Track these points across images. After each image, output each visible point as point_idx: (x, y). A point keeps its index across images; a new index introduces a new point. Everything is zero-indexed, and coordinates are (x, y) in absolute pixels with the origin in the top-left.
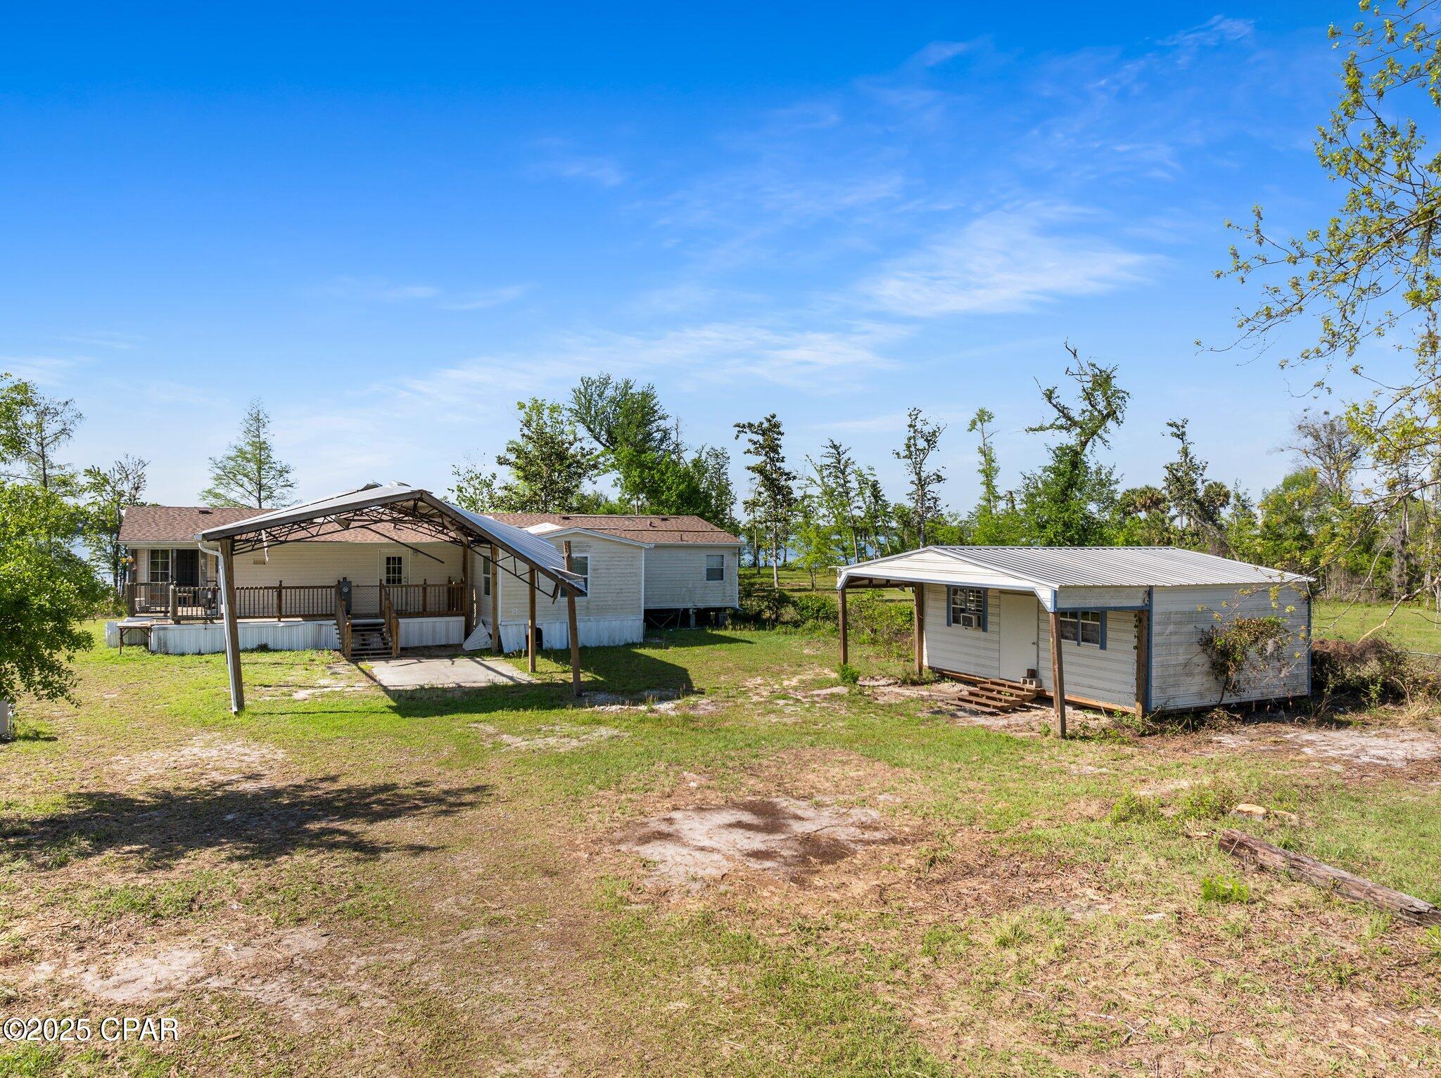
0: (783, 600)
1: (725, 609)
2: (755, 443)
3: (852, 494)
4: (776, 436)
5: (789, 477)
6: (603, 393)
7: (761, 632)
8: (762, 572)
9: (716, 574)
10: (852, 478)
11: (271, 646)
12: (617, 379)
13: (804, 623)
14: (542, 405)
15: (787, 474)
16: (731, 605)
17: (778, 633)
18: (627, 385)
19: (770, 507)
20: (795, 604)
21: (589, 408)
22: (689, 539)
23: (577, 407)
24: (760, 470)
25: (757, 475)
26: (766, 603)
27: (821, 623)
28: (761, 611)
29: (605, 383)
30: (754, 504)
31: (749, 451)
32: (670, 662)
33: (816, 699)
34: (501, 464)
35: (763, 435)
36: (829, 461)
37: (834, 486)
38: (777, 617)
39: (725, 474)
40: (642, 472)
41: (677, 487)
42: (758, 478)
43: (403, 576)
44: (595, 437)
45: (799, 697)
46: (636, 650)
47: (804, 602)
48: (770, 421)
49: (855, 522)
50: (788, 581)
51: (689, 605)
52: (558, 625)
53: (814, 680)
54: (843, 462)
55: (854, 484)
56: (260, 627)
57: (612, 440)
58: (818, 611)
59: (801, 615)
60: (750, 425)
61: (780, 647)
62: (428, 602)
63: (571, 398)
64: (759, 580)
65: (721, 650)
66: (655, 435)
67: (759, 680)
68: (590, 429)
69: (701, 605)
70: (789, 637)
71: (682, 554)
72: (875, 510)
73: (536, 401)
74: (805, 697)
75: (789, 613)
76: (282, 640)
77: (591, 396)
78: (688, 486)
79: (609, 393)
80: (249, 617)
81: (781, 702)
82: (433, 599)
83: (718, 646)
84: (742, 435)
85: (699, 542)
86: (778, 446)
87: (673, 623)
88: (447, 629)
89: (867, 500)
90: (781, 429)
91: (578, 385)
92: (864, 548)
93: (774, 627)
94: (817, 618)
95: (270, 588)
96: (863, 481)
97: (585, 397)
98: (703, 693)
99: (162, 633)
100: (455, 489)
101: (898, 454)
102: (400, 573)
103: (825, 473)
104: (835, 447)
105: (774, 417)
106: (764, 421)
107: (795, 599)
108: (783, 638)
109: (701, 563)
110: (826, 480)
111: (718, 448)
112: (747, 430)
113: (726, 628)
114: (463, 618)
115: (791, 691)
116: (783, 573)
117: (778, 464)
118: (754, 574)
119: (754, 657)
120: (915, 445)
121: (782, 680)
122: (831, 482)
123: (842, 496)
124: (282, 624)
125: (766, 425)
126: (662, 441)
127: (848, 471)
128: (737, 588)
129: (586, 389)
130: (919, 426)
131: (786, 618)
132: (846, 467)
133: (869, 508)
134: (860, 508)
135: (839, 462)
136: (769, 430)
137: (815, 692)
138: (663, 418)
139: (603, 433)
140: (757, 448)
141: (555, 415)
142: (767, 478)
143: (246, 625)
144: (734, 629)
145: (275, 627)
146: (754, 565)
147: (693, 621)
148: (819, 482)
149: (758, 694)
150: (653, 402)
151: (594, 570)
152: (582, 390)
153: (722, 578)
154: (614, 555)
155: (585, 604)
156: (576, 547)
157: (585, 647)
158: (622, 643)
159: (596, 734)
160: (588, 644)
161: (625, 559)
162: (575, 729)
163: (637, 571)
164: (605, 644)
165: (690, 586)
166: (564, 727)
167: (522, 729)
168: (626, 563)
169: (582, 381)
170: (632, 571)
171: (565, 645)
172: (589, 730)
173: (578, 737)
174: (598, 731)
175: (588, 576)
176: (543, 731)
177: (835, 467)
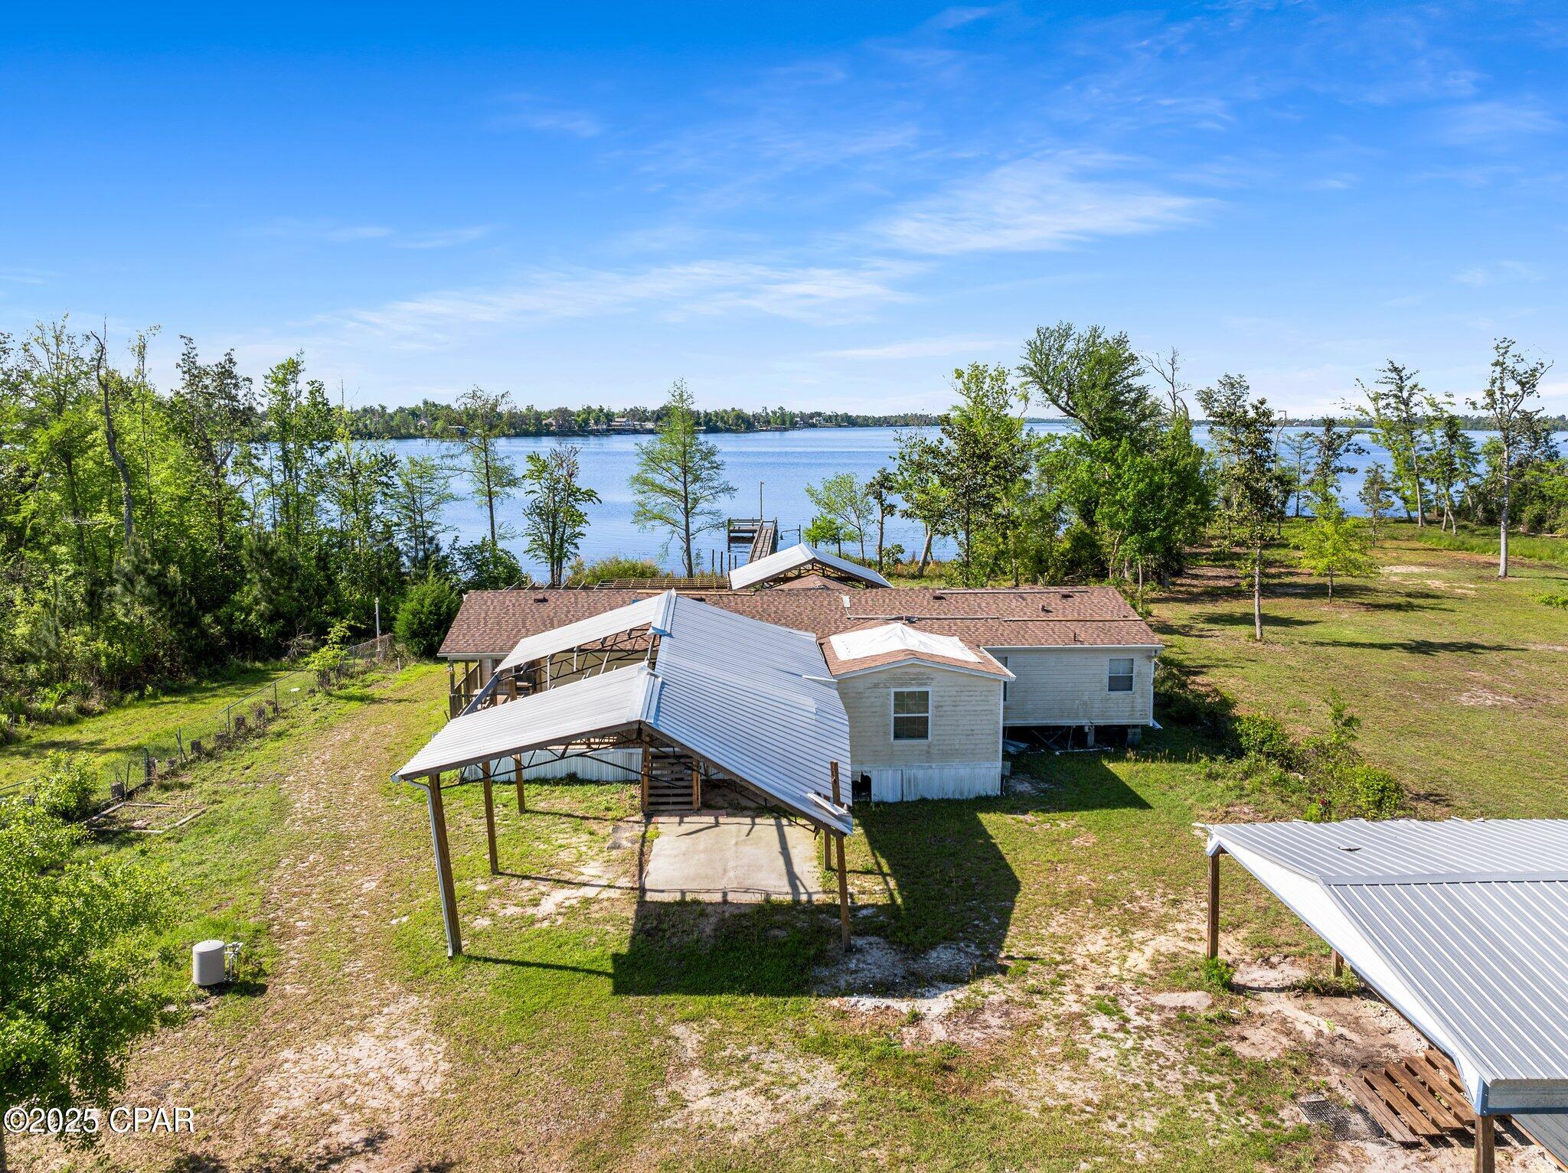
1: (1136, 726)
3: (1418, 430)
6: (1063, 346)
7: (1180, 765)
9: (1121, 683)
11: (580, 775)
12: (1082, 328)
13: (1242, 755)
14: (983, 372)
16: (1142, 722)
17: (1198, 777)
18: (1095, 333)
21: (1046, 366)
22: (1087, 638)
23: (1031, 365)
29: (1066, 334)
33: (1154, 1019)
37: (1394, 419)
44: (1052, 401)
45: (1130, 1010)
46: (983, 816)
48: (1257, 408)
51: (1084, 722)
52: (891, 772)
54: (1406, 390)
61: (1181, 824)
63: (1023, 354)
65: (1093, 828)
68: (1047, 391)
69: (1102, 721)
70: (1209, 790)
71: (1075, 658)
73: (977, 367)
74: (1141, 1011)
76: (591, 770)
77: (1050, 349)
79: (1070, 346)
81: (1099, 1023)
83: (1095, 814)
85: (1099, 643)
91: (1033, 339)
97: (1041, 352)
98: (1005, 971)
100: (897, 456)
101: (1473, 404)
104: (1395, 370)
108: (1198, 792)
109: (1102, 671)
113: (1130, 756)
119: (1127, 857)
120: (1503, 389)
121: (1132, 946)
127: (1415, 400)
128: (1151, 703)
129: (1042, 342)
130: (1509, 362)
132: (1410, 396)
134: (1428, 449)
135: (1401, 390)
137: (1162, 998)
139: (1062, 395)
141: (998, 384)
144: (1141, 756)
147: (1091, 739)
149: (1077, 988)
151: (937, 707)
152: (1038, 343)
153: (1131, 689)
154: (963, 689)
155: (926, 748)
156: (914, 679)
157: (923, 801)
158: (972, 796)
159: (804, 1090)
160: (929, 797)
161: (978, 693)
162: (789, 1067)
163: (993, 708)
164: (951, 796)
165: (1086, 698)
166: (780, 1056)
167: (727, 1053)
168: (978, 698)
169: (1038, 331)
170: (986, 708)
171: (900, 797)
172: (804, 1074)
173: (778, 1097)
174: (812, 1082)
175: (929, 715)
176: (746, 1066)
177: (1395, 396)
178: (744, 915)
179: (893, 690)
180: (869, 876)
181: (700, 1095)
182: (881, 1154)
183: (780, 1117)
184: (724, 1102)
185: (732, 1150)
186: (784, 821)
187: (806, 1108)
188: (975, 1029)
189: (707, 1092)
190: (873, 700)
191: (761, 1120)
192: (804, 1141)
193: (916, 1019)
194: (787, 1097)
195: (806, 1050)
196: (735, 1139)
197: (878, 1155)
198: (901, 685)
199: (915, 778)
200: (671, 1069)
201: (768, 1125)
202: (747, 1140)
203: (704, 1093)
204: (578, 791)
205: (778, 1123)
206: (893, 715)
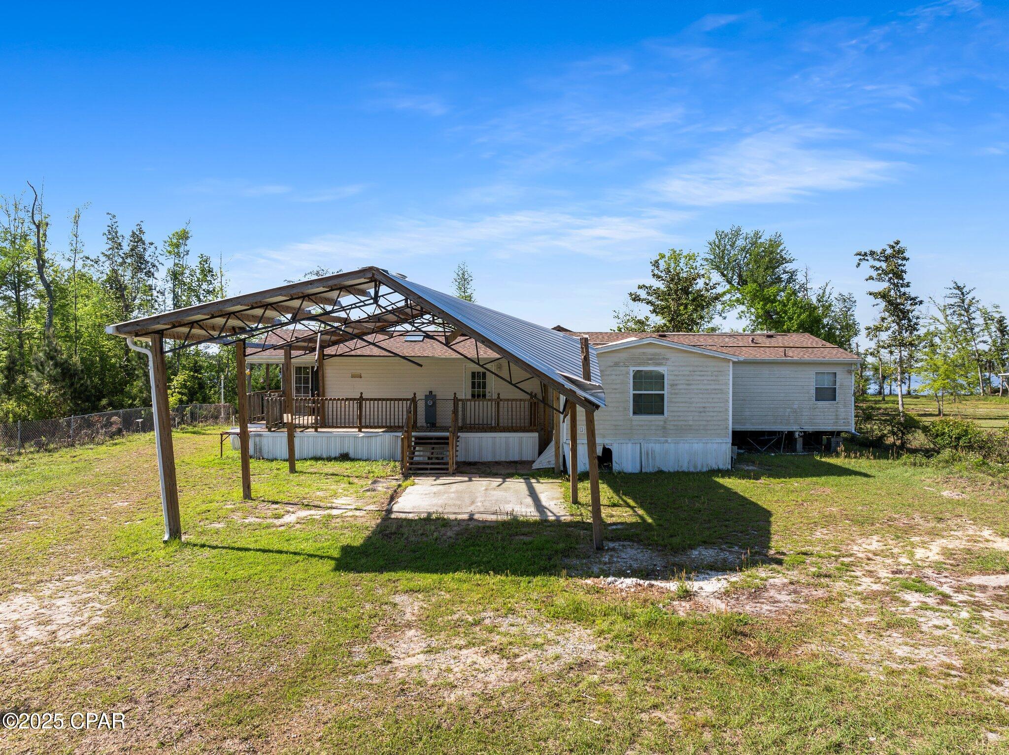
0: (910, 424)
1: (839, 433)
2: (877, 269)
3: (976, 330)
4: (900, 262)
5: (915, 301)
6: (734, 243)
7: (883, 462)
8: (886, 399)
9: (827, 394)
10: (977, 315)
11: (352, 455)
12: (748, 230)
13: (938, 453)
14: (679, 255)
15: (914, 299)
16: (845, 428)
17: (905, 464)
18: (757, 235)
19: (894, 332)
20: (925, 430)
21: (723, 257)
22: (795, 355)
23: (712, 257)
24: (884, 296)
25: (879, 301)
26: (889, 428)
27: (962, 454)
28: (884, 436)
29: (737, 233)
30: (878, 329)
31: (871, 278)
32: (754, 500)
33: (980, 596)
34: (634, 300)
35: (886, 261)
36: (953, 301)
37: (958, 323)
38: (903, 444)
39: (852, 315)
40: (765, 305)
41: (799, 316)
42: (883, 304)
43: (487, 390)
44: (728, 281)
45: (946, 589)
46: (717, 480)
47: (940, 428)
48: (893, 247)
49: (979, 355)
50: (912, 407)
51: (794, 428)
52: (630, 445)
53: (969, 551)
54: (967, 302)
55: (979, 320)
56: (342, 437)
57: (743, 282)
58: (958, 439)
59: (934, 443)
60: (872, 253)
61: (908, 484)
62: (501, 417)
63: (707, 250)
64: (884, 406)
65: (826, 485)
66: (782, 276)
67: (874, 544)
68: (723, 275)
69: (810, 428)
70: (919, 470)
71: (786, 371)
72: (1002, 344)
73: (675, 252)
74: (959, 590)
75: (918, 439)
76: (362, 451)
77: (725, 247)
78: (810, 316)
79: (740, 243)
80: (333, 427)
81: (914, 598)
82: (506, 413)
83: (824, 479)
84: (863, 263)
85: (806, 358)
86: (902, 271)
87: (777, 446)
88: (521, 444)
89: (993, 334)
90: (906, 255)
91: (713, 237)
92: (989, 379)
93: (899, 456)
94: (956, 447)
95: (351, 399)
96: (988, 317)
97: (718, 247)
98: (780, 562)
99: (257, 439)
102: (484, 387)
103: (948, 312)
104: (959, 288)
105: (897, 243)
106: (887, 248)
107: (926, 424)
108: (911, 470)
109: (809, 381)
110: (949, 318)
111: (846, 294)
112: (869, 258)
113: (838, 455)
114: (536, 435)
115: (929, 572)
116: (908, 400)
117: (902, 290)
118: (879, 401)
119: (869, 498)
121: (913, 546)
122: (955, 320)
123: (965, 332)
124: (361, 435)
125: (889, 251)
126: (789, 281)
127: (972, 309)
128: (853, 413)
129: (720, 241)
131: (915, 444)
132: (969, 306)
133: (994, 341)
134: (985, 342)
135: (963, 301)
136: (893, 256)
137: (977, 580)
138: (790, 261)
139: (735, 277)
140: (879, 275)
141: (691, 262)
142: (890, 302)
143: (329, 435)
144: (848, 456)
145: (356, 437)
146: (880, 393)
147: (799, 445)
148: (943, 320)
149: (870, 573)
150: (780, 248)
151: (672, 385)
152: (717, 243)
153: (835, 400)
154: (696, 369)
155: (662, 423)
156: (651, 359)
157: (660, 472)
158: (705, 470)
159: (552, 651)
160: (665, 469)
161: (710, 373)
162: (530, 629)
163: (723, 387)
164: (685, 469)
165: (796, 406)
166: (520, 621)
167: (456, 617)
168: (709, 378)
169: (717, 235)
170: (717, 387)
171: (639, 468)
172: (551, 635)
173: (516, 656)
174: (562, 643)
175: (665, 392)
176: (478, 628)
177: (959, 306)
178: (489, 527)
179: (632, 369)
180: (616, 508)
181: (411, 653)
182: (671, 717)
183: (521, 676)
184: (442, 660)
185: (444, 709)
186: (533, 481)
187: (556, 667)
188: (763, 603)
189: (421, 649)
190: (614, 377)
191: (492, 678)
192: (554, 700)
193: (687, 595)
194: (530, 656)
195: (556, 616)
196: (452, 698)
197: (664, 718)
198: (639, 365)
199: (653, 451)
200: (380, 628)
201: (501, 684)
202: (469, 698)
203: (417, 651)
204: (348, 464)
205: (516, 681)
206: (632, 392)
